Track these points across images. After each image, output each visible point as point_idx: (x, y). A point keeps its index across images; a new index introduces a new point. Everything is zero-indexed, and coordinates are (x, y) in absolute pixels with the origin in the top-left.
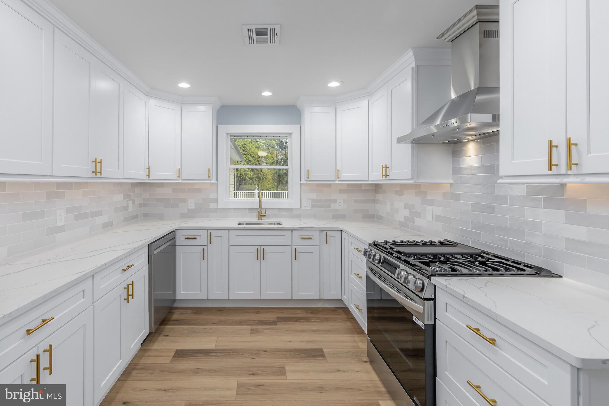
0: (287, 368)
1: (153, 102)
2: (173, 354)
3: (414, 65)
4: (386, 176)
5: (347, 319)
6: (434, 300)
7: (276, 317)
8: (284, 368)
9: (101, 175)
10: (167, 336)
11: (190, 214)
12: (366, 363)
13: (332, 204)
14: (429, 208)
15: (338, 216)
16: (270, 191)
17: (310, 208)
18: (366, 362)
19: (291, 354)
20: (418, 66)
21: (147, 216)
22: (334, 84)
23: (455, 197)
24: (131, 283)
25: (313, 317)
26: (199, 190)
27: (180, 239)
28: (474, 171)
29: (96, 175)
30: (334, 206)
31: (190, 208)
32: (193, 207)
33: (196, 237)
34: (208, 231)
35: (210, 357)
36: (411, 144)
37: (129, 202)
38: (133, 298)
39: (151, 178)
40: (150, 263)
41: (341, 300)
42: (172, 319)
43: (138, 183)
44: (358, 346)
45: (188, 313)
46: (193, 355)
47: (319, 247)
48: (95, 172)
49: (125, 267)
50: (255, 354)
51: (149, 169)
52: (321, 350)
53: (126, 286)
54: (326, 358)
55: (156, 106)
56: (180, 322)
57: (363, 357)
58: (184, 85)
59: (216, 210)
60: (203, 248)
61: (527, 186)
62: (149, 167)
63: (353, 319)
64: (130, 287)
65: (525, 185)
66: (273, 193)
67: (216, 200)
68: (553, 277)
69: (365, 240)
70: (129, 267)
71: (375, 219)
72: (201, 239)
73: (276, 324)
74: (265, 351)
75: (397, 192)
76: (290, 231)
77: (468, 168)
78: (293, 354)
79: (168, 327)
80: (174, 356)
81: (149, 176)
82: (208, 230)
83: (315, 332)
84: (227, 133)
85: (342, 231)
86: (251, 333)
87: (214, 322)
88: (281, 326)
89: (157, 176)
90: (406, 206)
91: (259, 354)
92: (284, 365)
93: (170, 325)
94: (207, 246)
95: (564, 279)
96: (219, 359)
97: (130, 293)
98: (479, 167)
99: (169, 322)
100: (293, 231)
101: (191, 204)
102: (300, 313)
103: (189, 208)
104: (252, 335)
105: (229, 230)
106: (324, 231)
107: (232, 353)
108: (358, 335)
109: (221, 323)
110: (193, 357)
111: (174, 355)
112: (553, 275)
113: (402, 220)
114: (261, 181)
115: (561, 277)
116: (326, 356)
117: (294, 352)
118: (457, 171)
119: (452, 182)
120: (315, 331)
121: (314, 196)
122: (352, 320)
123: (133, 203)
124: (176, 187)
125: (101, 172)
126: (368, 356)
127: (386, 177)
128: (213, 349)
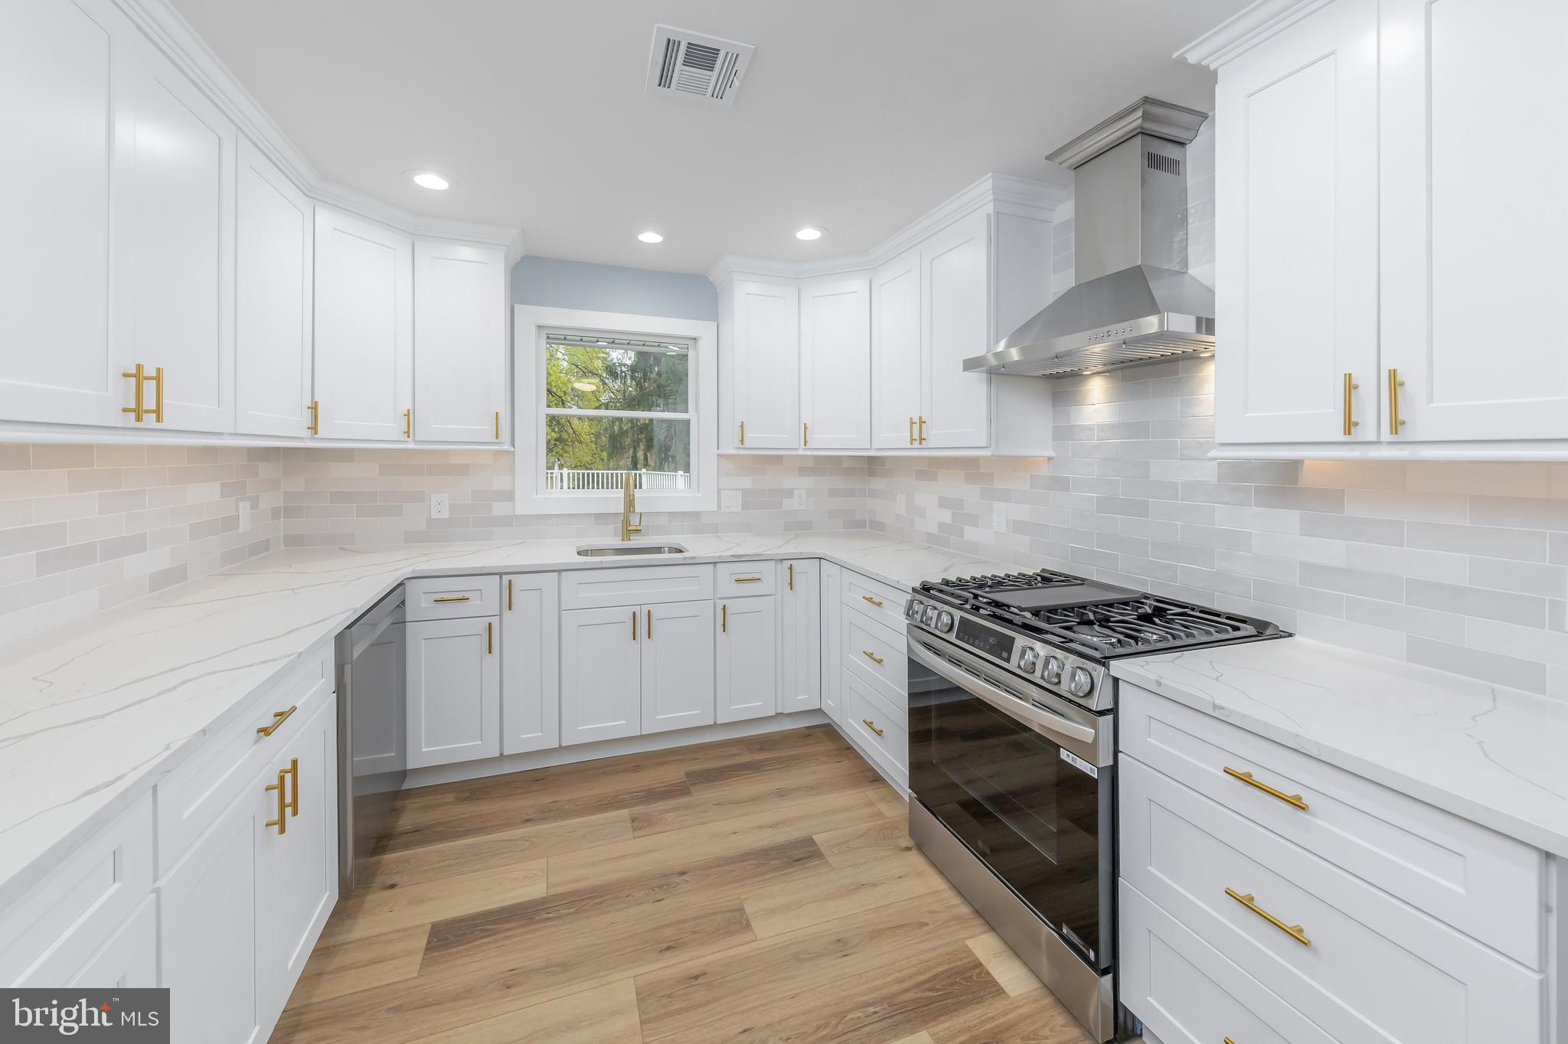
0: (749, 908)
1: (325, 219)
2: (423, 942)
3: (990, 208)
4: (921, 439)
5: (836, 753)
6: (1114, 711)
7: (683, 773)
8: (741, 910)
9: (158, 420)
10: (393, 886)
11: (436, 533)
12: (909, 853)
13: (784, 500)
14: (998, 506)
15: (799, 527)
16: (591, 469)
17: (739, 509)
18: (908, 849)
19: (748, 868)
20: (998, 213)
21: (297, 544)
22: (808, 234)
23: (1060, 484)
24: (289, 766)
25: (766, 760)
26: (464, 470)
27: (419, 602)
28: (1102, 434)
29: (139, 419)
30: (789, 504)
31: (434, 515)
32: (446, 514)
33: (466, 595)
34: (501, 578)
35: (538, 926)
36: (985, 375)
37: (241, 504)
38: (295, 813)
39: (321, 433)
40: (340, 690)
41: (820, 710)
42: (398, 830)
43: (268, 449)
44: (880, 814)
45: (446, 804)
46: (488, 930)
47: (773, 597)
48: (139, 413)
49: (267, 722)
50: (660, 887)
51: (314, 408)
52: (810, 841)
53: (275, 782)
54: (825, 858)
55: (335, 229)
56: (424, 835)
57: (898, 837)
58: (431, 181)
59: (509, 521)
60: (490, 624)
61: (1219, 464)
62: (316, 402)
63: (848, 749)
64: (288, 777)
65: (1216, 461)
66: (598, 474)
67: (509, 496)
68: (1281, 637)
69: (897, 579)
70: (281, 716)
71: (867, 529)
72: (481, 600)
73: (689, 793)
74: (683, 873)
75: (920, 475)
76: (712, 566)
77: (1090, 428)
78: (750, 864)
79: (389, 857)
80: (429, 949)
81: (314, 428)
82: (501, 575)
83: (782, 796)
84: (539, 327)
85: (820, 558)
86: (634, 829)
87: (527, 817)
88: (701, 795)
89: (337, 430)
90: (944, 503)
91: (668, 885)
92: (739, 901)
93: (395, 849)
94: (501, 616)
95: (1297, 638)
96: (568, 926)
97: (288, 799)
98: (1111, 427)
99: (392, 842)
100: (718, 565)
101: (440, 504)
102: (735, 755)
103: (432, 517)
104: (639, 833)
105: (559, 571)
106: (784, 561)
107: (601, 897)
108: (872, 787)
109: (547, 814)
110: (489, 936)
111: (428, 943)
112: (1281, 633)
113: (935, 531)
114: (567, 448)
115: (1290, 635)
116: (824, 853)
117: (752, 859)
118: (1063, 433)
119: (1052, 454)
120: (781, 794)
121: (747, 482)
122: (848, 752)
123: (255, 505)
124: (391, 461)
125: (158, 412)
126: (910, 835)
127: (920, 443)
128: (543, 898)
